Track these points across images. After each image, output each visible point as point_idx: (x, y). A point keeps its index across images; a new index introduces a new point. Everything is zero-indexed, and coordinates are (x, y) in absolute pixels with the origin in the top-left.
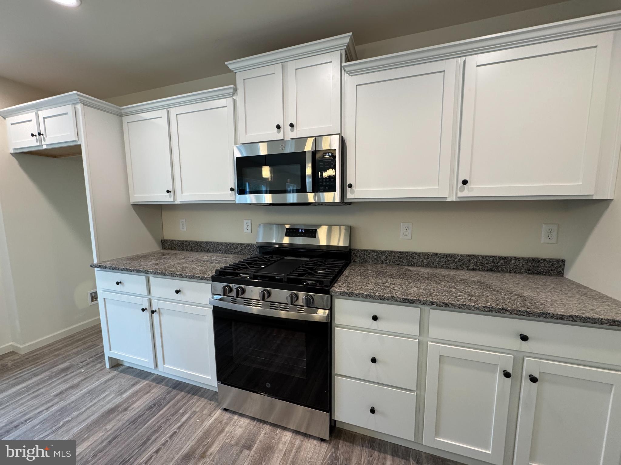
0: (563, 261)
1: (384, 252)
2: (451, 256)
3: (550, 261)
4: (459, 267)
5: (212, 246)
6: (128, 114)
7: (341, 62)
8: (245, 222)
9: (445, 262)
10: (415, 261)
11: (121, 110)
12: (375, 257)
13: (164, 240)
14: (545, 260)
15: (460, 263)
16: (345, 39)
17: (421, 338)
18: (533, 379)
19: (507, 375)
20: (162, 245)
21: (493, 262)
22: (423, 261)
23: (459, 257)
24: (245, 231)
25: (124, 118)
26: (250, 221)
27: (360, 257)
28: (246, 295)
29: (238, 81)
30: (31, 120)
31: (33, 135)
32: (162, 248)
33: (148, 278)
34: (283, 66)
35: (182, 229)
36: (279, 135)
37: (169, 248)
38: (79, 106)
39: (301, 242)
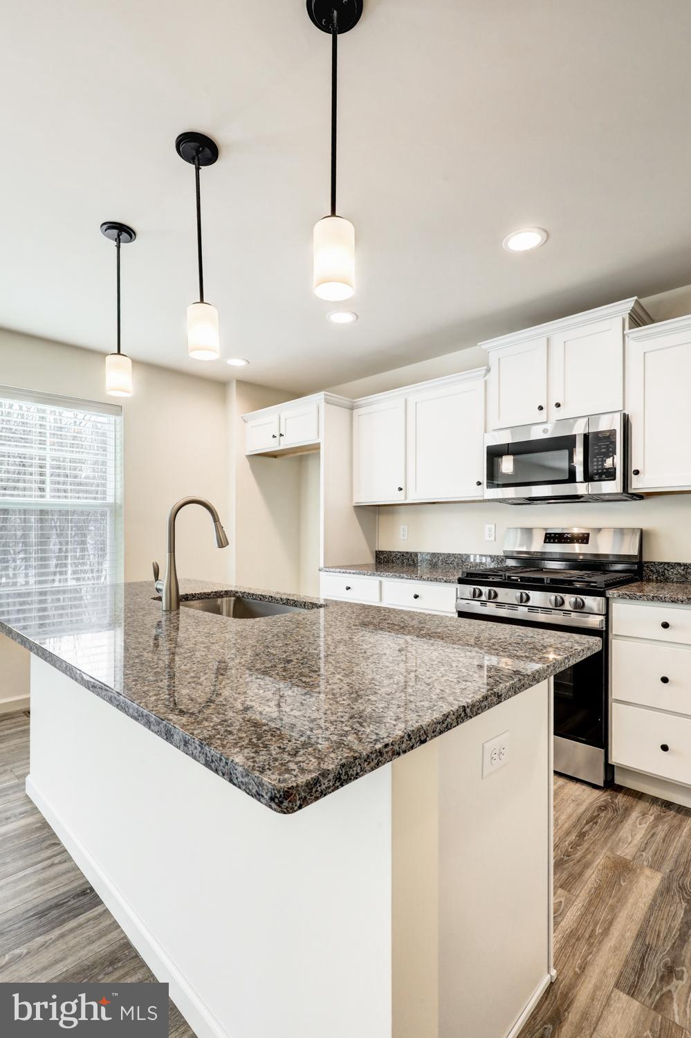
5: (440, 558)
6: (358, 407)
7: (624, 329)
8: (487, 526)
11: (354, 402)
13: (380, 551)
16: (628, 304)
20: (377, 557)
24: (488, 538)
25: (354, 411)
26: (493, 526)
27: (658, 572)
28: (499, 599)
29: (491, 363)
30: (272, 422)
31: (274, 436)
32: (376, 561)
33: (381, 582)
34: (548, 340)
35: (402, 538)
36: (542, 416)
37: (386, 562)
38: (323, 405)
39: (577, 551)
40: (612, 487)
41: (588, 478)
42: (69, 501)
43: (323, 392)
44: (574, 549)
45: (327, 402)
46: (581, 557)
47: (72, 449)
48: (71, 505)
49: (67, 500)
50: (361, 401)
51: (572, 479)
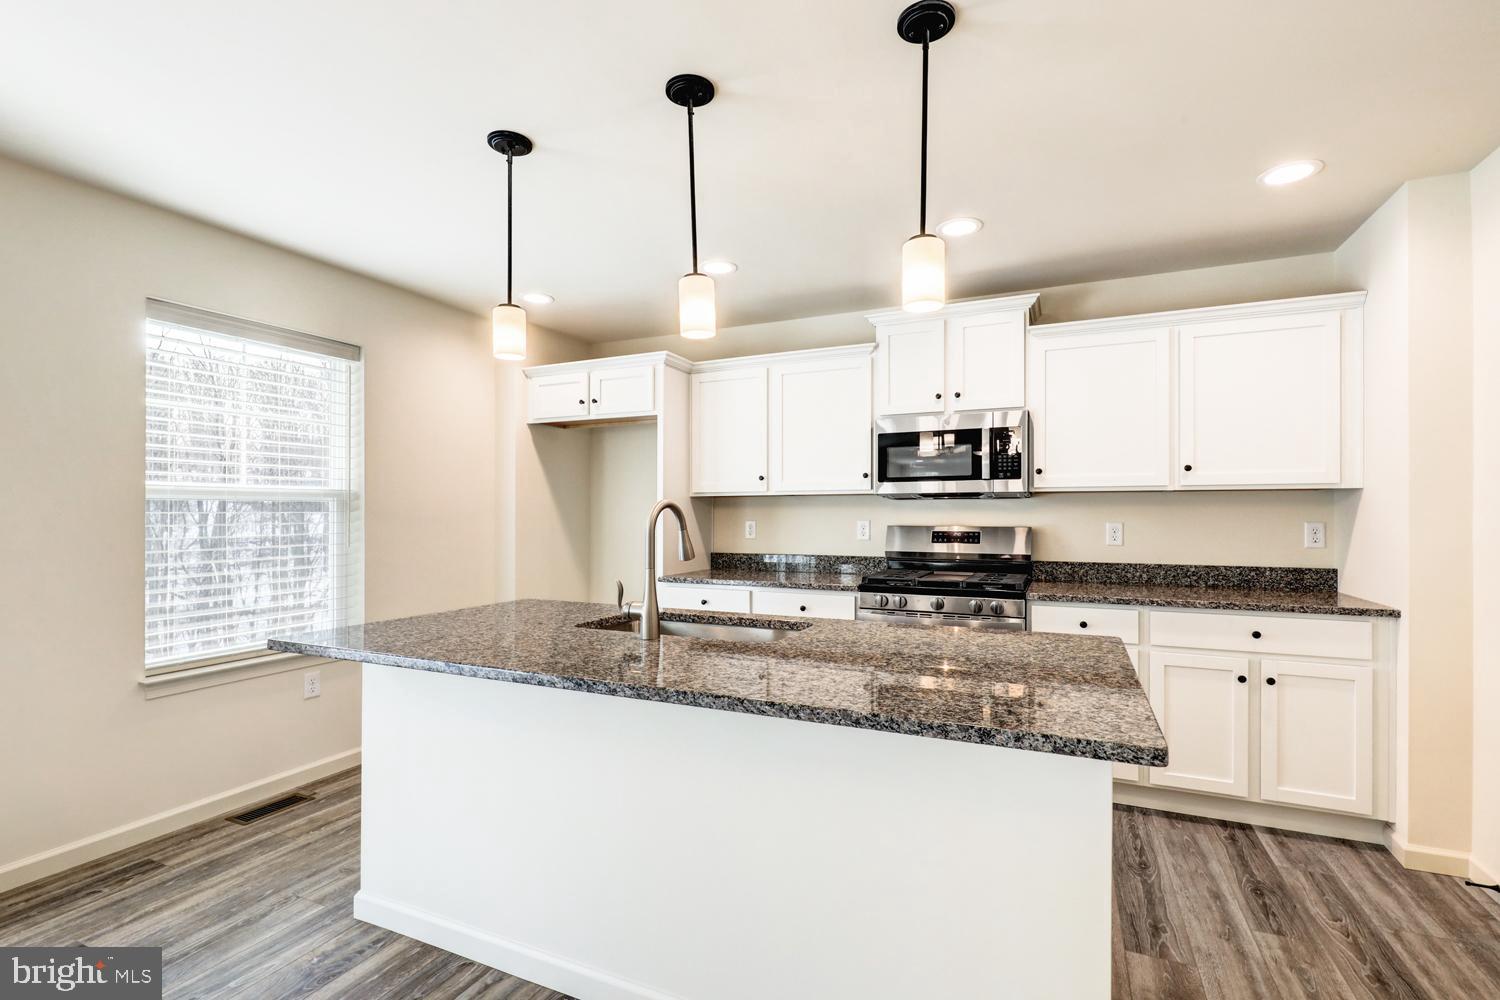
0: (1335, 571)
1: (1082, 565)
2: (1181, 567)
3: (1317, 571)
4: (1194, 583)
6: (699, 372)
7: (1024, 325)
8: (859, 523)
9: (1174, 576)
10: (1129, 575)
11: (695, 366)
12: (1070, 572)
13: (717, 554)
14: (1310, 570)
15: (1195, 578)
16: (1029, 299)
17: (1140, 648)
18: (1271, 681)
19: (1242, 679)
20: (712, 561)
21: (1240, 574)
22: (1141, 576)
23: (1193, 569)
24: (859, 537)
25: (695, 376)
26: (867, 524)
27: (1047, 572)
28: (908, 607)
29: (879, 337)
30: (578, 382)
31: (582, 402)
32: (712, 566)
33: (751, 593)
34: (945, 323)
35: (748, 536)
36: (939, 406)
37: (725, 566)
38: (661, 367)
39: (956, 551)
40: (1016, 485)
41: (994, 475)
42: (280, 488)
43: (665, 352)
44: (953, 548)
45: (668, 364)
46: (958, 557)
47: (284, 408)
48: (283, 494)
49: (277, 486)
50: (704, 364)
51: (976, 474)
